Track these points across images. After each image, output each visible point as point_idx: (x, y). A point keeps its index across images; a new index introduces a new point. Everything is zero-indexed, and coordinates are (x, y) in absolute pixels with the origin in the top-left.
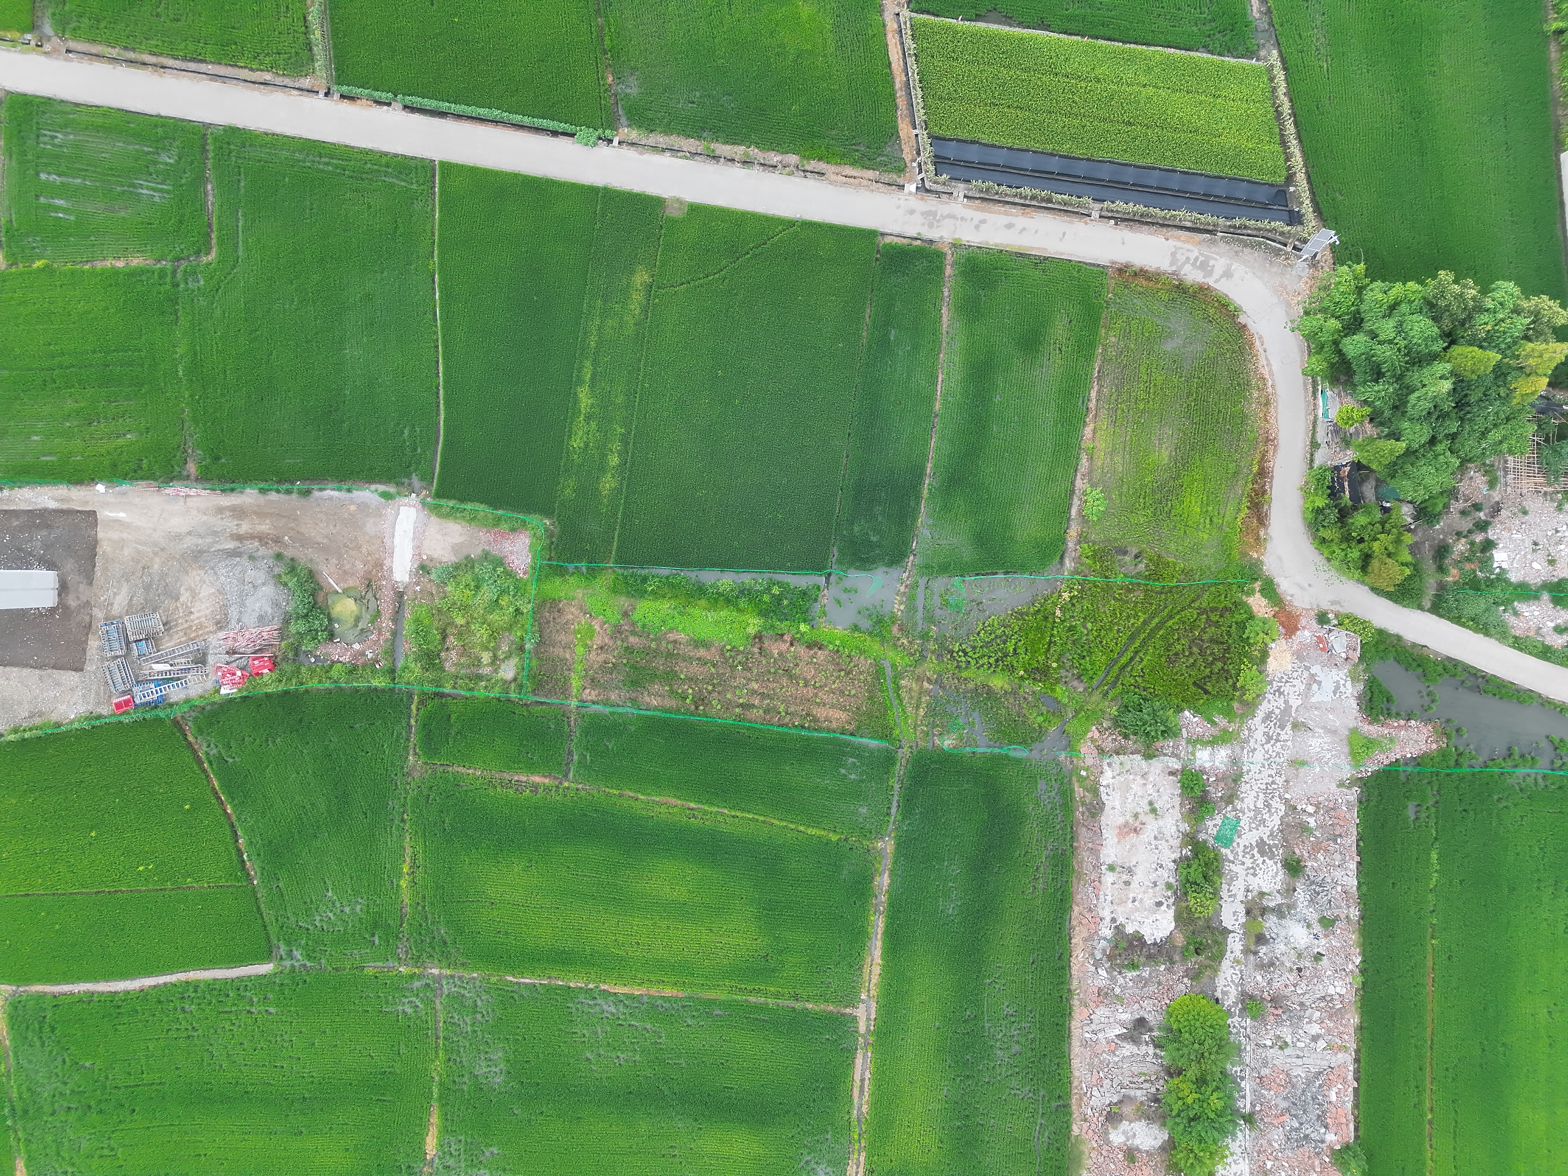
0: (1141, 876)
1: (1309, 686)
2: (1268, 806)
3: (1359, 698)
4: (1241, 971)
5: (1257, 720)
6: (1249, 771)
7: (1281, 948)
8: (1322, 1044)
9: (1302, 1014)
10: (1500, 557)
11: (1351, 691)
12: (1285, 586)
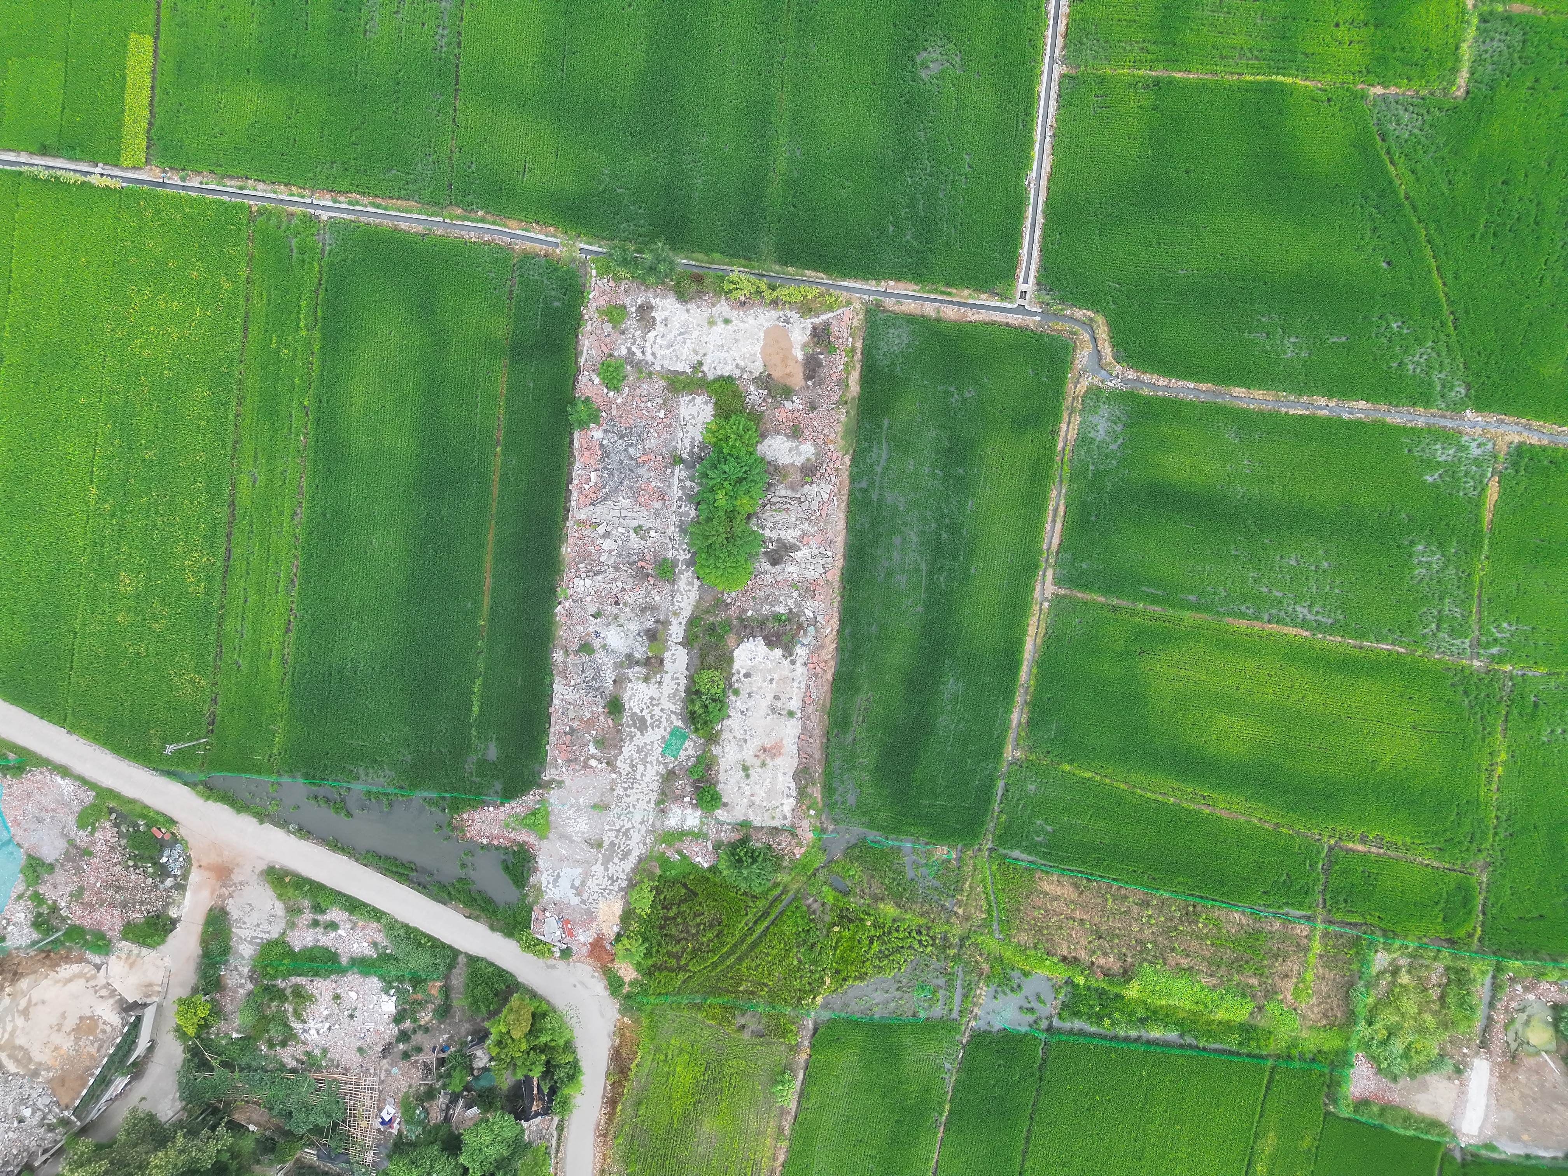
0: (764, 704)
1: (583, 883)
2: (632, 766)
3: (536, 869)
4: (673, 604)
5: (636, 853)
6: (649, 802)
7: (634, 627)
8: (601, 530)
9: (618, 560)
10: (389, 1006)
11: (543, 877)
12: (599, 987)
